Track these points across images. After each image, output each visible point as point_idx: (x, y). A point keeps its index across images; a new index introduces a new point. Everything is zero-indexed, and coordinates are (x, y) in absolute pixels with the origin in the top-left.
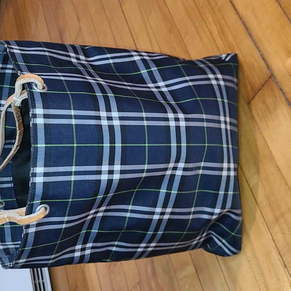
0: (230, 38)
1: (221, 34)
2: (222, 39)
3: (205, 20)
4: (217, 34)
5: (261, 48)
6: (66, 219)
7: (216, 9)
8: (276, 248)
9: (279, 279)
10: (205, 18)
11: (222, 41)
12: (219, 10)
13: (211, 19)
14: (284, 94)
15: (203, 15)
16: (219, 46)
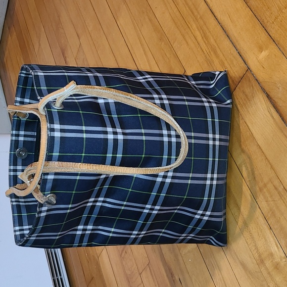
0: (212, 41)
1: (204, 38)
2: (205, 42)
3: (190, 27)
4: (201, 38)
5: (238, 47)
6: (70, 206)
7: (199, 17)
8: (262, 215)
9: (266, 240)
10: (189, 25)
11: (206, 44)
12: (201, 18)
13: (194, 26)
14: (259, 83)
15: (188, 24)
16: (203, 48)
